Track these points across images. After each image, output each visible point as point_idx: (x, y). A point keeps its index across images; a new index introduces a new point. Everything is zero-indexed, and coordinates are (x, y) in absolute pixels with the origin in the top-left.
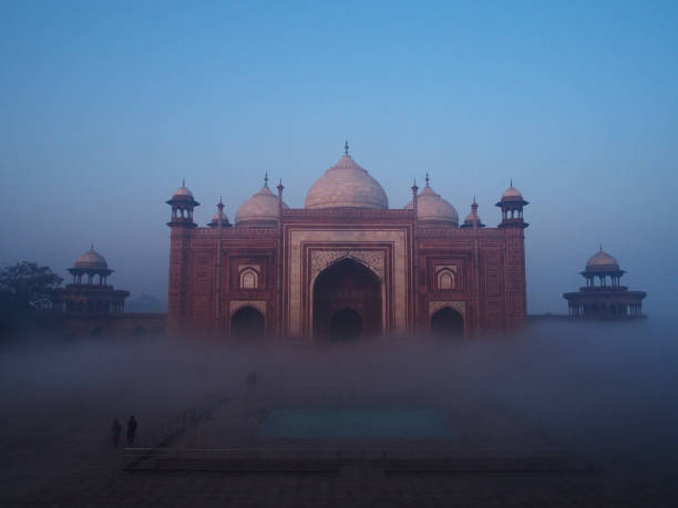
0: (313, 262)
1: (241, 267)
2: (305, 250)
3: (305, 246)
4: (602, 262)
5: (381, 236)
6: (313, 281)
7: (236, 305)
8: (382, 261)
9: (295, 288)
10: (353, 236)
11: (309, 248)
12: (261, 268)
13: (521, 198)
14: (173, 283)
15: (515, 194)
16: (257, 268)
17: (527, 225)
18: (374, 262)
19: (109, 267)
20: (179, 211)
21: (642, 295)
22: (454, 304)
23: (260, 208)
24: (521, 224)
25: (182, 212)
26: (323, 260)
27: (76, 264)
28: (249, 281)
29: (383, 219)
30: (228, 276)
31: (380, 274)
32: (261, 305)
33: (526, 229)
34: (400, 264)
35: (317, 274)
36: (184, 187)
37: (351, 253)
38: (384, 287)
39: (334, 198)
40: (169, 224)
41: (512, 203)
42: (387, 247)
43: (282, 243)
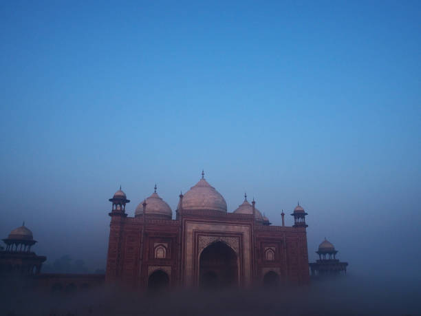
0: (200, 243)
1: (156, 244)
2: (195, 235)
3: (195, 232)
4: (327, 246)
5: (236, 229)
6: (199, 254)
7: (152, 269)
8: (238, 243)
9: (189, 258)
10: (222, 228)
11: (198, 234)
12: (168, 246)
13: (303, 211)
14: (110, 254)
15: (301, 209)
16: (166, 245)
17: (307, 226)
18: (233, 243)
19: (34, 239)
20: (118, 206)
21: (346, 264)
22: (275, 269)
23: (157, 206)
24: (304, 225)
25: (121, 206)
26: (206, 241)
27: (10, 235)
28: (160, 253)
29: (238, 219)
30: (148, 250)
31: (236, 251)
32: (168, 269)
33: (307, 228)
34: (247, 245)
35: (202, 250)
36: (121, 191)
37: (221, 238)
38: (239, 258)
39: (203, 204)
40: (110, 214)
41: (299, 214)
42: (240, 236)
43: (182, 231)
